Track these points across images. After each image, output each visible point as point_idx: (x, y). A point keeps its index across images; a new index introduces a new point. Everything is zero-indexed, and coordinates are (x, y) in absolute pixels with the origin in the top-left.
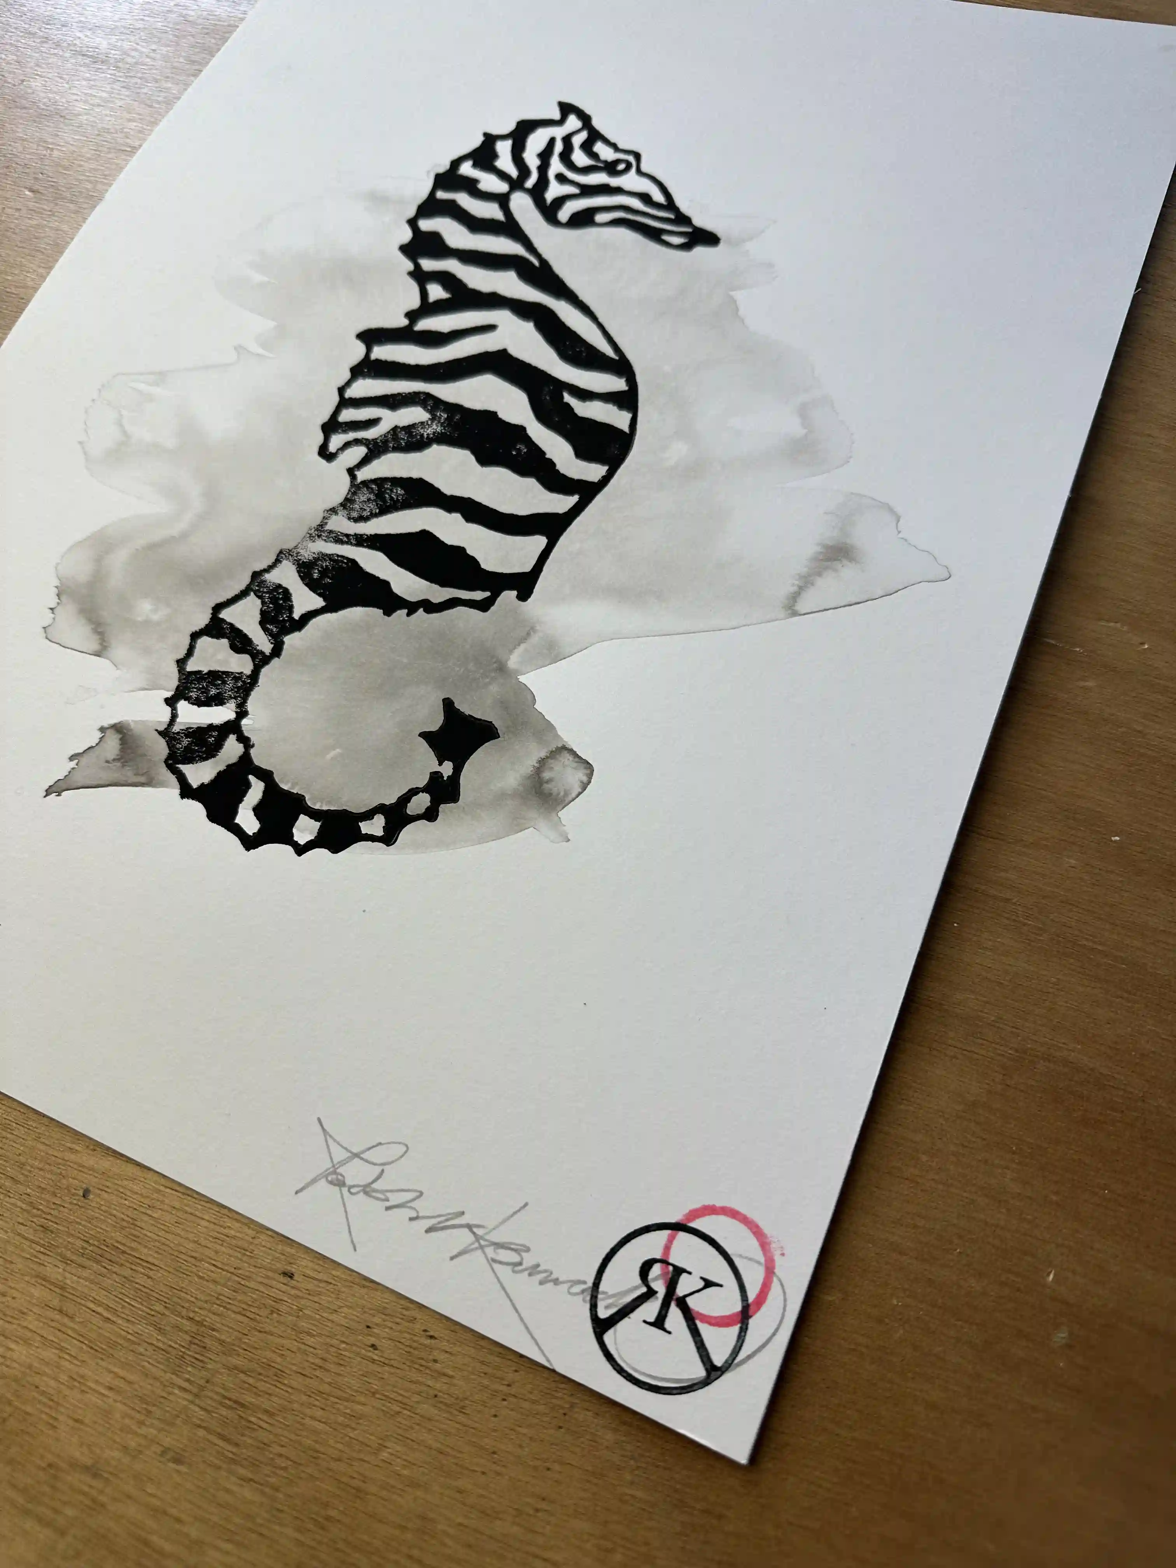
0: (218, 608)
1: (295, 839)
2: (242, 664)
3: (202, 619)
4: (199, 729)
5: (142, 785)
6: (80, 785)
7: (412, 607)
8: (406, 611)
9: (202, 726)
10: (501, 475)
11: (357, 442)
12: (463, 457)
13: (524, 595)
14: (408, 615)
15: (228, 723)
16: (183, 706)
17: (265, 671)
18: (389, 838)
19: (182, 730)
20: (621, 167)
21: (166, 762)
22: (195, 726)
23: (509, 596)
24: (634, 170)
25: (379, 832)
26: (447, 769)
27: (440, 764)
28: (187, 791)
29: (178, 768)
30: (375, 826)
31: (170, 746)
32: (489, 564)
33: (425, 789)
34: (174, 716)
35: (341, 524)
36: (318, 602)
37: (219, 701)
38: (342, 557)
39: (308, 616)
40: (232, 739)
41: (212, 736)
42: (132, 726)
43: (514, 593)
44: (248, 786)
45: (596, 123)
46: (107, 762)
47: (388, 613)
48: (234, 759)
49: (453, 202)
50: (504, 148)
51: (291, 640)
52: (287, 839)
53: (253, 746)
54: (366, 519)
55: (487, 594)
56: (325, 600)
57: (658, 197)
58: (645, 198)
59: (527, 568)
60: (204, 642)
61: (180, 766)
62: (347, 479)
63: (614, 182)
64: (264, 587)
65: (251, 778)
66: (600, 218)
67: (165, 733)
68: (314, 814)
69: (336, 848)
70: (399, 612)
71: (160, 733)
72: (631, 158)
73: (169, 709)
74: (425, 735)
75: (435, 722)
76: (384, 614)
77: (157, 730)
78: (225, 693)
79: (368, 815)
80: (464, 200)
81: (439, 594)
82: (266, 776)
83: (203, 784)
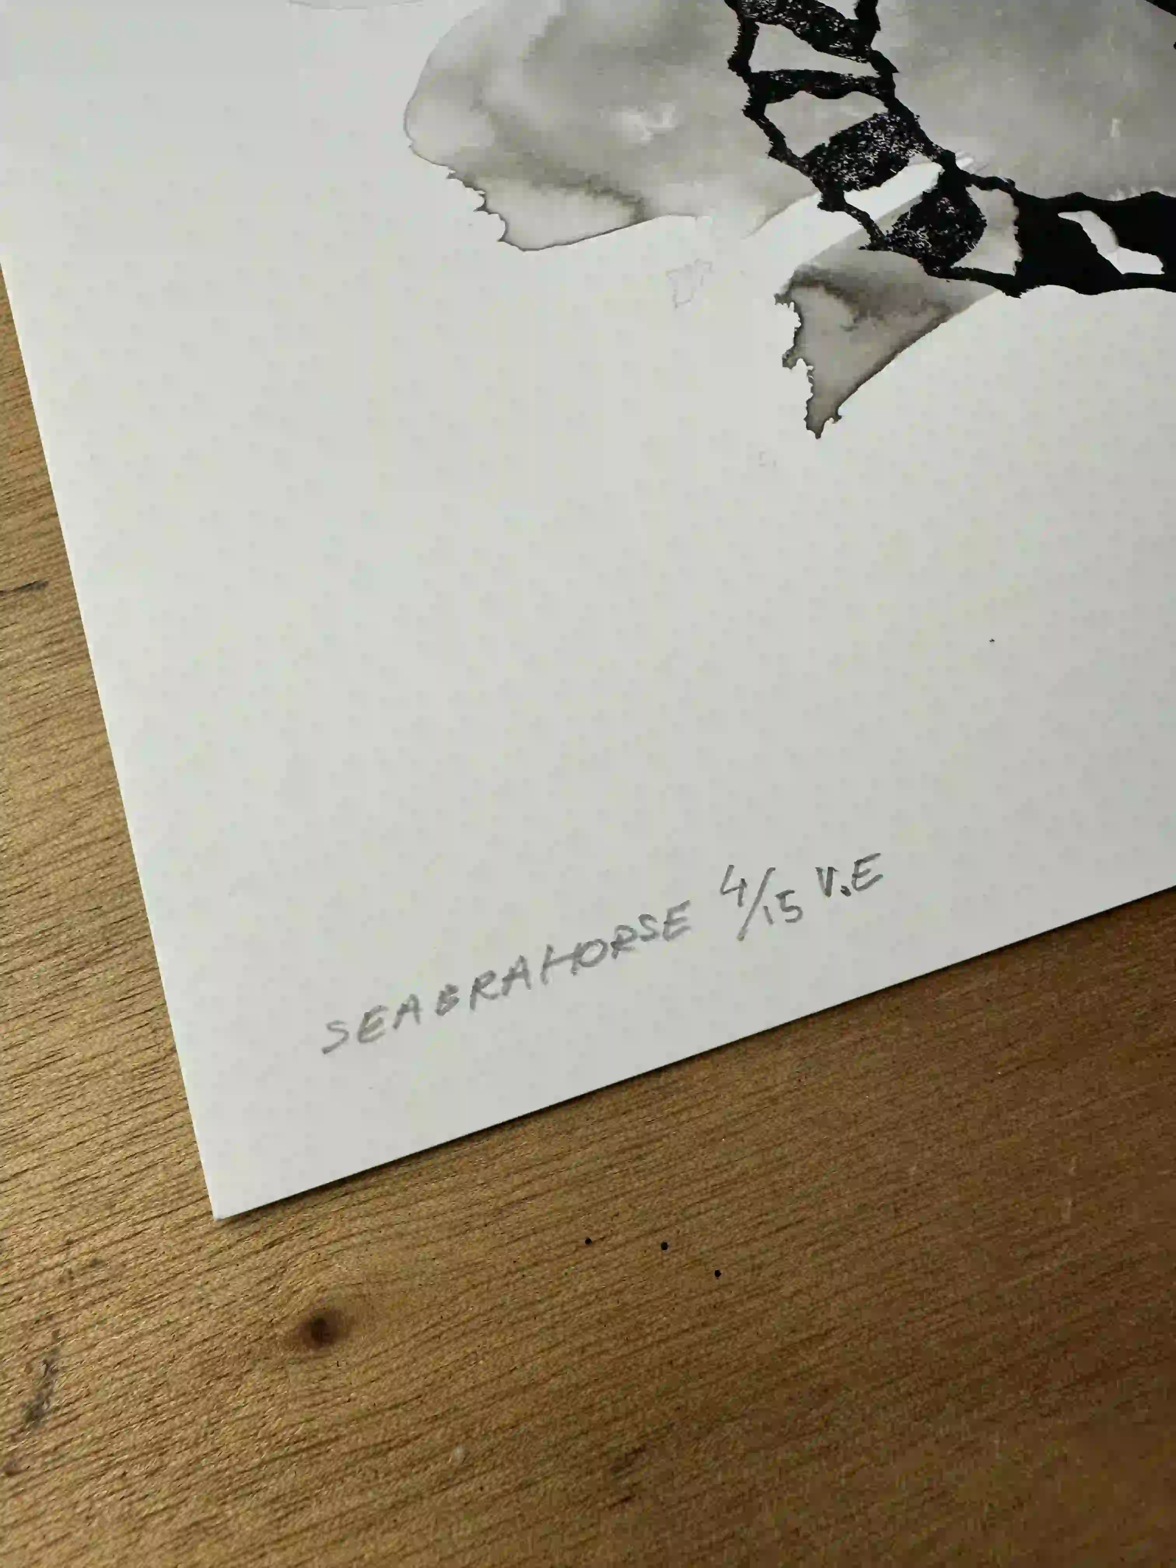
0: (736, 61)
2: (860, 106)
3: (736, 88)
4: (916, 209)
5: (943, 317)
6: (852, 384)
9: (916, 203)
15: (942, 182)
16: (853, 197)
17: (900, 98)
19: (896, 224)
21: (930, 271)
22: (908, 210)
28: (1011, 286)
29: (956, 268)
31: (912, 253)
34: (863, 217)
37: (892, 164)
39: (865, 11)
40: (974, 193)
41: (946, 207)
42: (818, 264)
44: (1077, 227)
46: (850, 329)
48: (1012, 212)
51: (882, 46)
53: (1012, 182)
60: (774, 108)
61: (956, 264)
65: (1065, 216)
67: (878, 242)
71: (872, 248)
73: (840, 215)
77: (862, 248)
78: (889, 149)
82: (1079, 202)
83: (1016, 263)
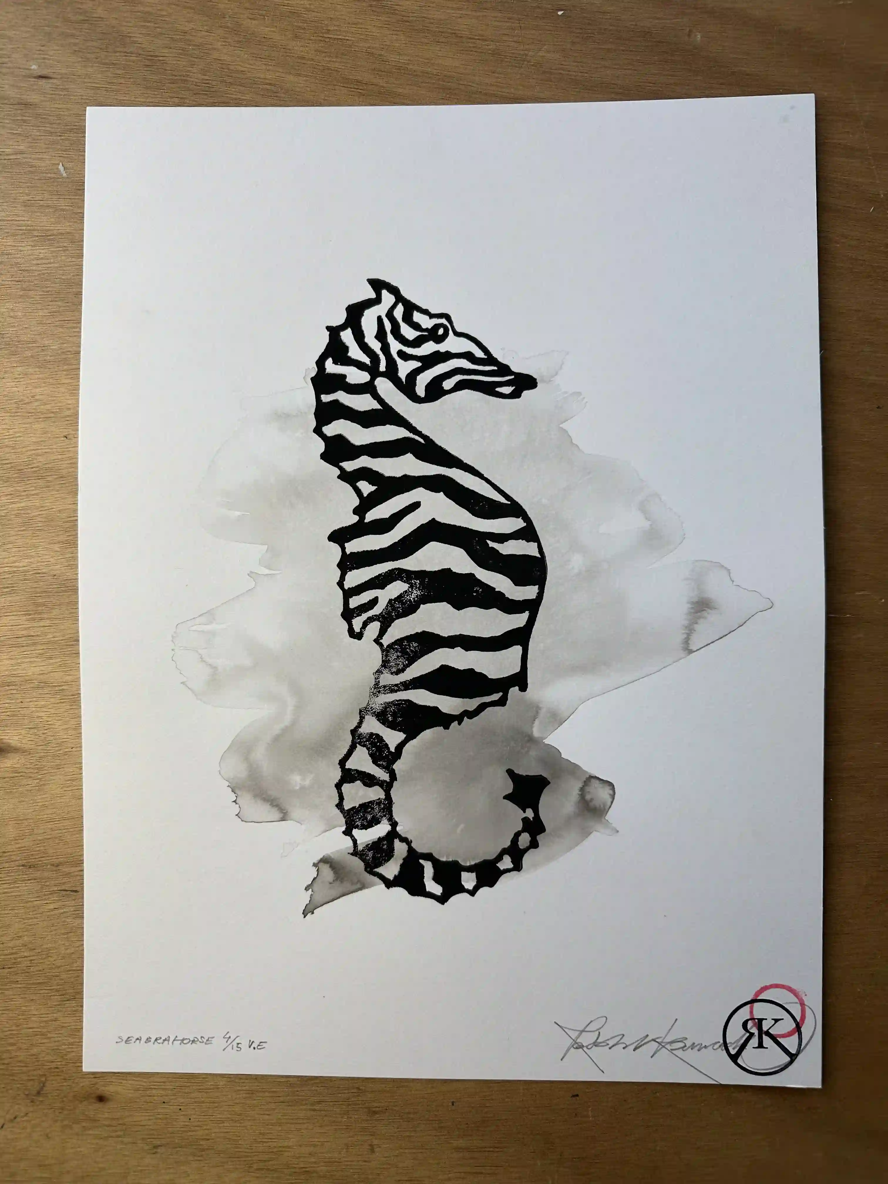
0: (342, 763)
1: (466, 887)
2: (376, 793)
3: (337, 774)
4: (374, 843)
5: (360, 889)
6: (322, 903)
7: (459, 718)
8: (456, 722)
9: (375, 840)
10: (472, 612)
11: (371, 620)
12: (444, 607)
13: (523, 687)
14: (459, 724)
15: (389, 833)
16: (355, 832)
17: (393, 792)
18: (517, 867)
19: (364, 847)
20: (441, 332)
21: (366, 870)
22: (371, 842)
23: (514, 691)
24: (451, 332)
25: (511, 866)
26: (530, 814)
27: (525, 812)
28: (389, 884)
29: (375, 871)
30: (506, 863)
31: (363, 860)
32: (493, 673)
33: (524, 830)
34: (355, 841)
35: (387, 679)
36: (401, 736)
37: (375, 821)
38: (400, 700)
39: (400, 747)
40: (397, 842)
41: (383, 845)
42: (332, 856)
43: (517, 688)
44: (423, 867)
45: (404, 293)
46: (331, 883)
47: (447, 727)
48: (405, 854)
49: (336, 402)
50: (347, 336)
51: (397, 766)
52: (462, 889)
53: (411, 842)
54: (403, 670)
55: (501, 694)
56: (404, 733)
57: (479, 354)
58: (468, 356)
59: (517, 669)
60: (346, 787)
61: (376, 870)
62: (377, 648)
63: (442, 347)
64: (362, 738)
65: (421, 861)
66: (448, 384)
67: (355, 853)
68: (469, 869)
69: (491, 884)
70: (452, 724)
71: (352, 854)
72: (444, 321)
73: (348, 838)
74: (506, 797)
75: (509, 787)
76: (445, 729)
77: (349, 853)
78: (377, 815)
79: (499, 858)
80: (342, 397)
81: (472, 704)
82: (429, 857)
83: (395, 875)
